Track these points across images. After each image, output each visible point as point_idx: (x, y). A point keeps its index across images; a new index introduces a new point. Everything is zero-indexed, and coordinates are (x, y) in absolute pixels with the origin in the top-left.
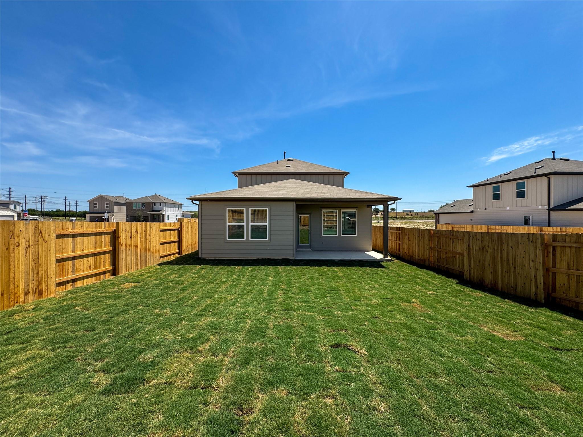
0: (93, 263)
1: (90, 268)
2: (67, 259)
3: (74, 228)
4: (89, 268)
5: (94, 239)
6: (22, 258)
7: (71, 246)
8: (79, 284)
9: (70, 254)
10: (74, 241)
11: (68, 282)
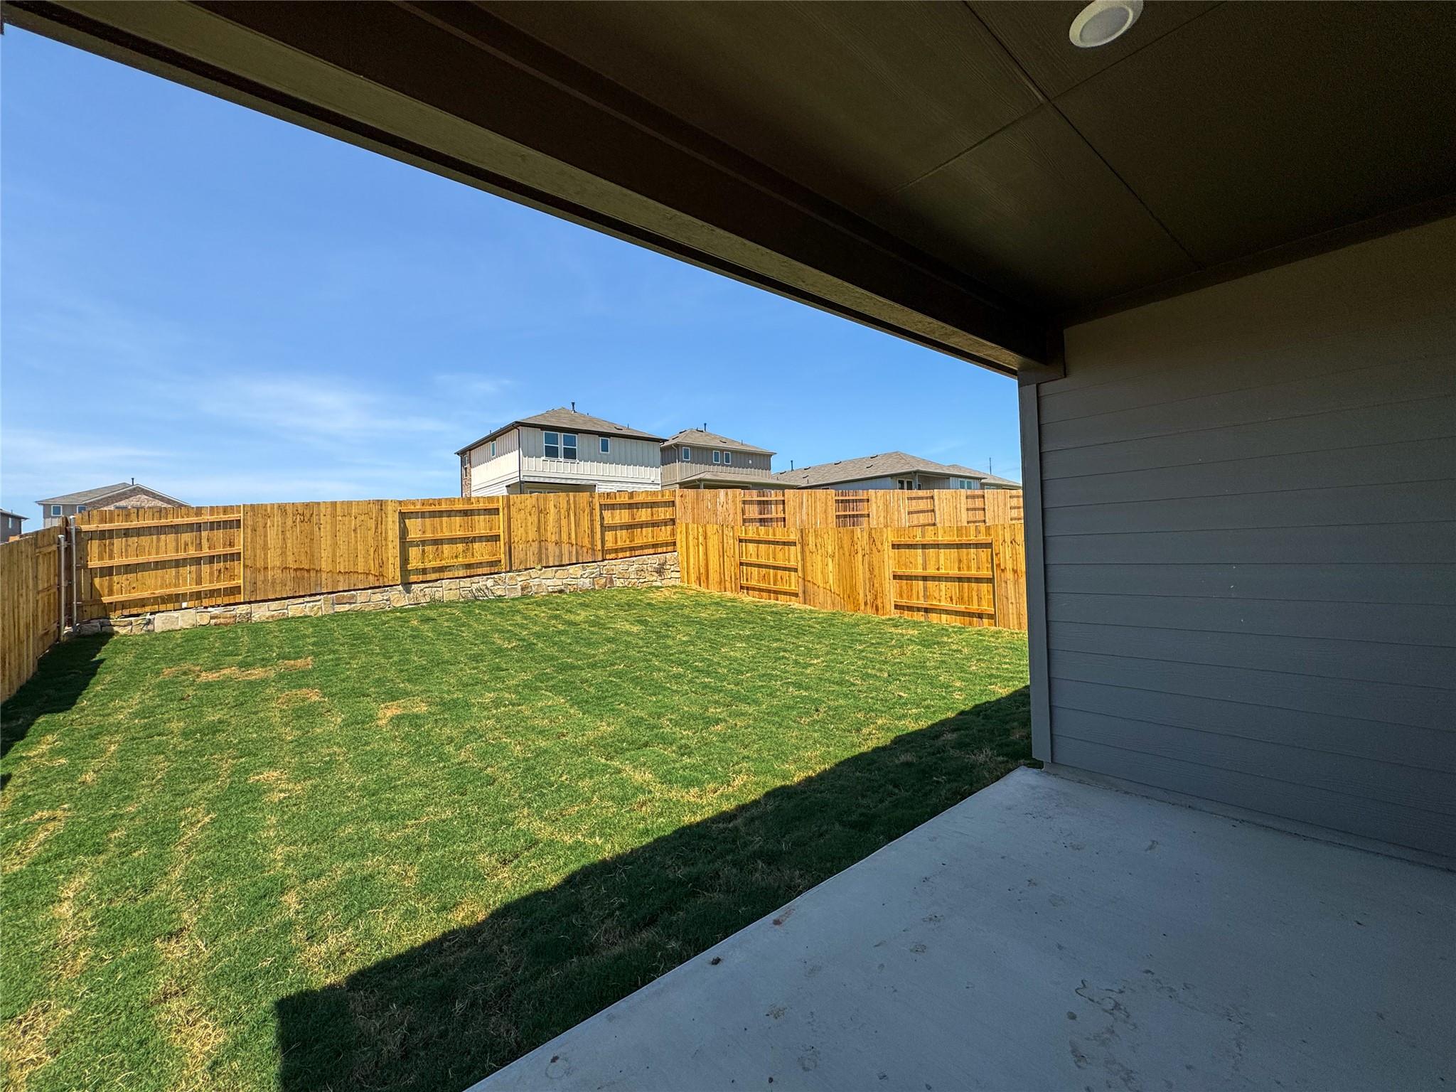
0: (956, 593)
1: (951, 600)
2: (916, 578)
3: (923, 536)
4: (949, 599)
5: (956, 554)
6: (861, 567)
7: (920, 560)
8: (934, 618)
9: (919, 571)
10: (924, 554)
11: (919, 609)
